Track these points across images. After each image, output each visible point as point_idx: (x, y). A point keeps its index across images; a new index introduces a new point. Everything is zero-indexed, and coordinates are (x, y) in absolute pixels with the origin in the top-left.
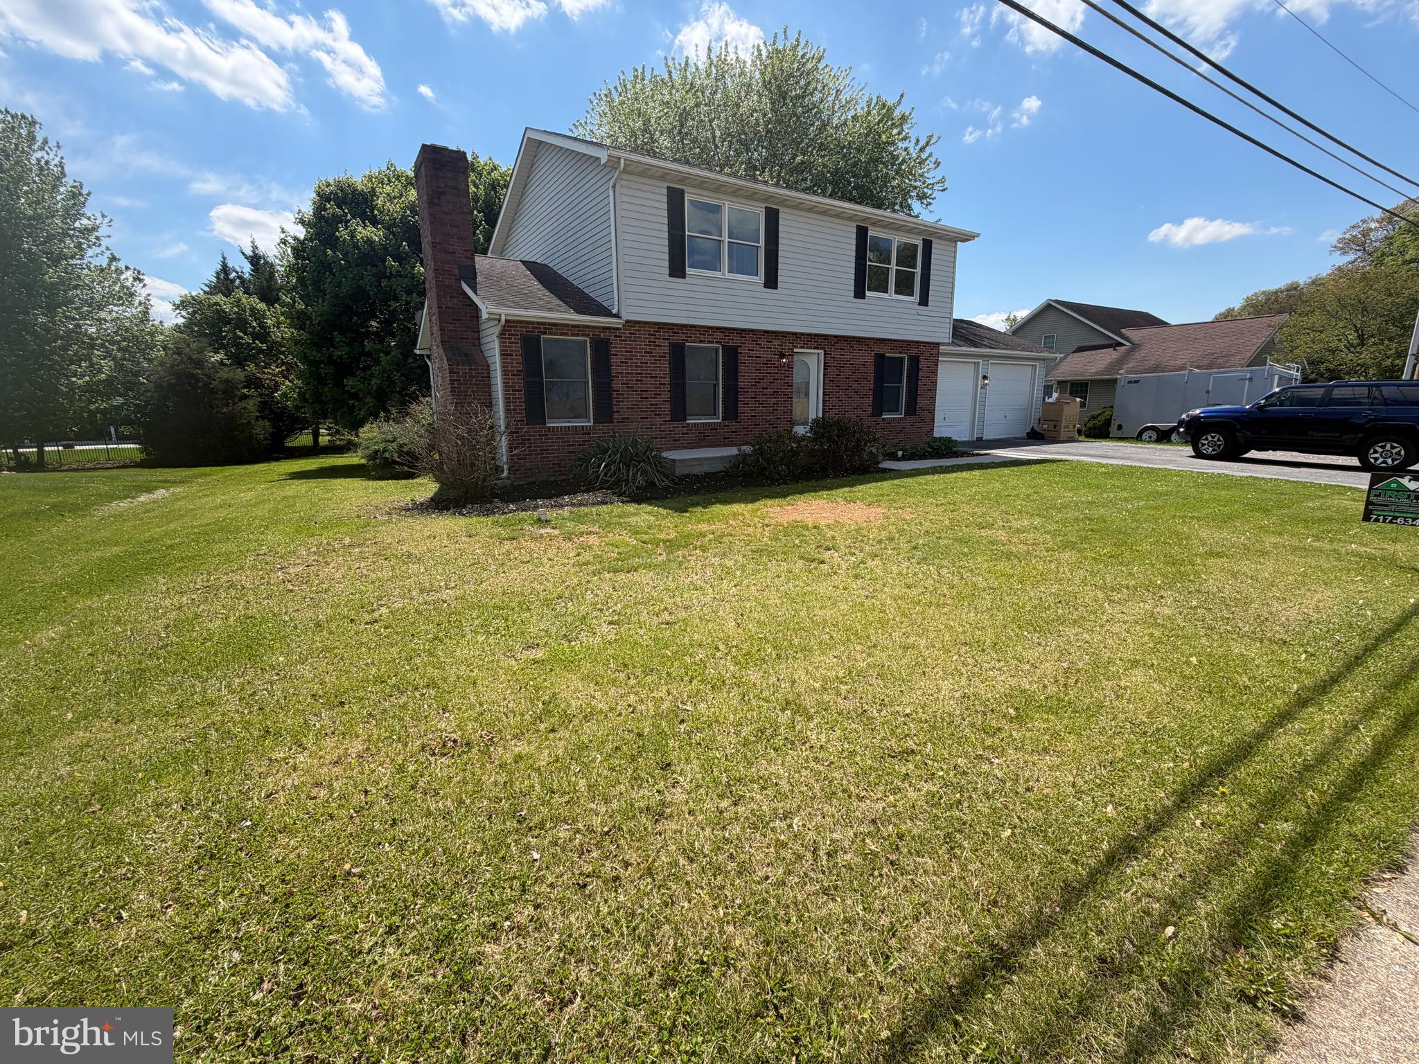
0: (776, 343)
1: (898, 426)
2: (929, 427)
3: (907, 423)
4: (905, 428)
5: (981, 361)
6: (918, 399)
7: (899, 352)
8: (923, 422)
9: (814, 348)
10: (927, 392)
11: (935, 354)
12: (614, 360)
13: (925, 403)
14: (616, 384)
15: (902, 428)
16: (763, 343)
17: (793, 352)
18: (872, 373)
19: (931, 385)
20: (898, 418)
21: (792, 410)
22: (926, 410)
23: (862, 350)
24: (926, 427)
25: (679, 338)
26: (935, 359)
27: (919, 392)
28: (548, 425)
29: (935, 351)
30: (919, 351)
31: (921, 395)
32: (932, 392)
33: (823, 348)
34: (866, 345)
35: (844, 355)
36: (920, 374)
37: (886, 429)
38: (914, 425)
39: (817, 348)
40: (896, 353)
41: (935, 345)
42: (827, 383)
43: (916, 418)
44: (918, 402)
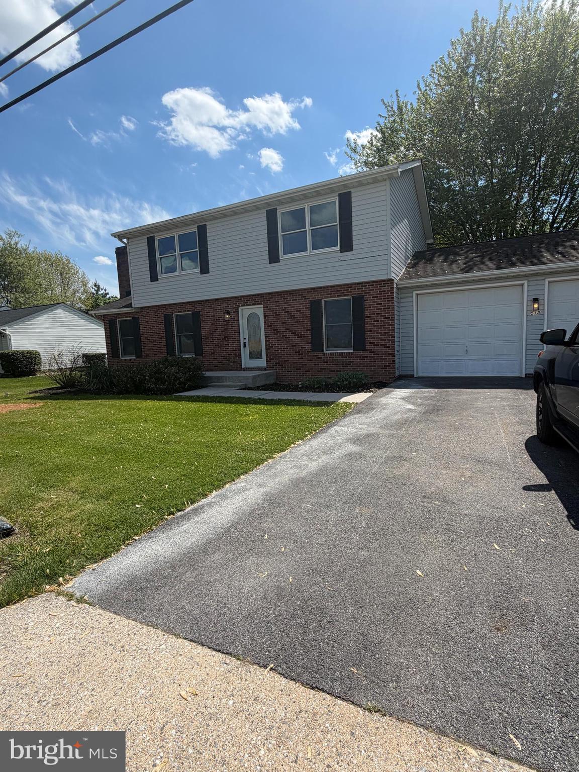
0: (224, 305)
1: (344, 360)
2: (387, 361)
3: (355, 357)
4: (354, 362)
5: (526, 282)
6: (368, 335)
7: (338, 296)
8: (377, 357)
9: (253, 305)
10: (380, 328)
11: (387, 291)
12: (141, 327)
13: (378, 338)
14: (143, 338)
15: (349, 362)
16: (215, 306)
17: (238, 310)
18: (308, 317)
19: (386, 321)
20: (342, 353)
21: (240, 348)
22: (381, 345)
23: (296, 300)
24: (382, 361)
25: (168, 312)
26: (387, 296)
27: (367, 329)
28: (121, 358)
29: (386, 288)
30: (364, 291)
31: (371, 331)
32: (387, 328)
33: (261, 304)
34: (299, 295)
35: (279, 306)
36: (367, 312)
37: (330, 362)
38: (365, 359)
39: (255, 304)
40: (335, 297)
41: (386, 282)
42: (266, 328)
43: (366, 352)
44: (367, 338)
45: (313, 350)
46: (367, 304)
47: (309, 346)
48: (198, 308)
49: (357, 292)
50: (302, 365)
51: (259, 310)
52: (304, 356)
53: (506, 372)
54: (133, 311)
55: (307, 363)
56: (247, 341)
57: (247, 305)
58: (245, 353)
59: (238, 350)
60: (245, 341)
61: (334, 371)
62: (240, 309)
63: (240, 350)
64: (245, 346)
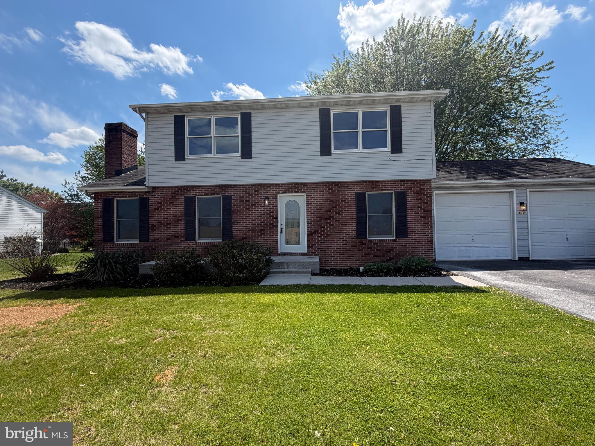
0: (262, 191)
1: (387, 246)
2: (426, 248)
3: (398, 244)
4: (396, 248)
5: (515, 190)
6: (409, 225)
7: (383, 190)
8: (418, 244)
9: (295, 192)
10: (420, 219)
11: (426, 189)
12: (151, 208)
13: (419, 228)
14: (152, 221)
15: (392, 248)
16: (252, 192)
17: (277, 196)
18: (353, 207)
19: (425, 213)
20: (386, 240)
21: (278, 234)
22: (421, 233)
23: (342, 191)
24: (422, 248)
25: (191, 194)
26: (426, 193)
27: (409, 219)
28: (116, 242)
29: (426, 187)
30: (406, 187)
31: (412, 221)
32: (426, 219)
33: (304, 192)
34: (345, 187)
35: (324, 195)
36: (409, 205)
37: (373, 248)
38: (407, 246)
39: (298, 192)
40: (380, 191)
41: (425, 182)
42: (309, 215)
43: (408, 240)
44: (409, 228)
45: (357, 237)
46: (408, 198)
47: (354, 233)
48: (231, 192)
49: (400, 188)
50: (346, 250)
51: (301, 199)
52: (348, 242)
53: (502, 257)
54: (147, 190)
55: (351, 248)
56: (284, 227)
57: (289, 193)
58: (282, 238)
59: (276, 236)
60: (282, 227)
61: (378, 256)
62: (279, 195)
63: (278, 236)
64: (281, 232)
